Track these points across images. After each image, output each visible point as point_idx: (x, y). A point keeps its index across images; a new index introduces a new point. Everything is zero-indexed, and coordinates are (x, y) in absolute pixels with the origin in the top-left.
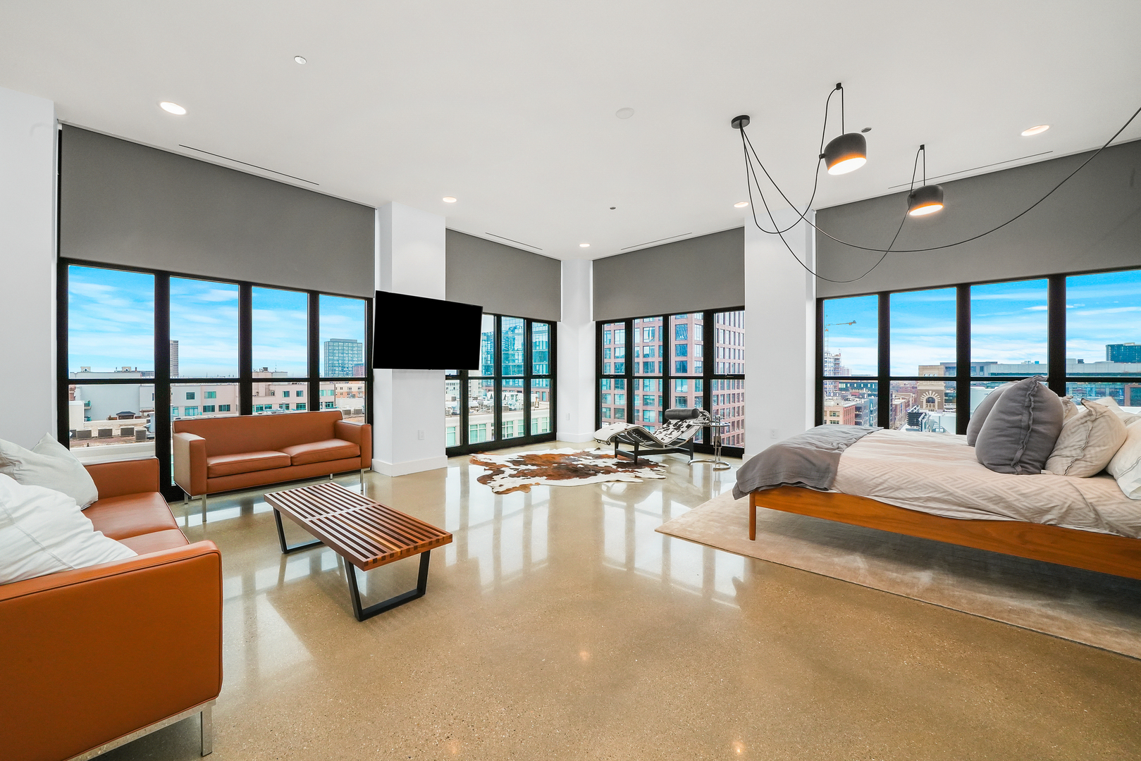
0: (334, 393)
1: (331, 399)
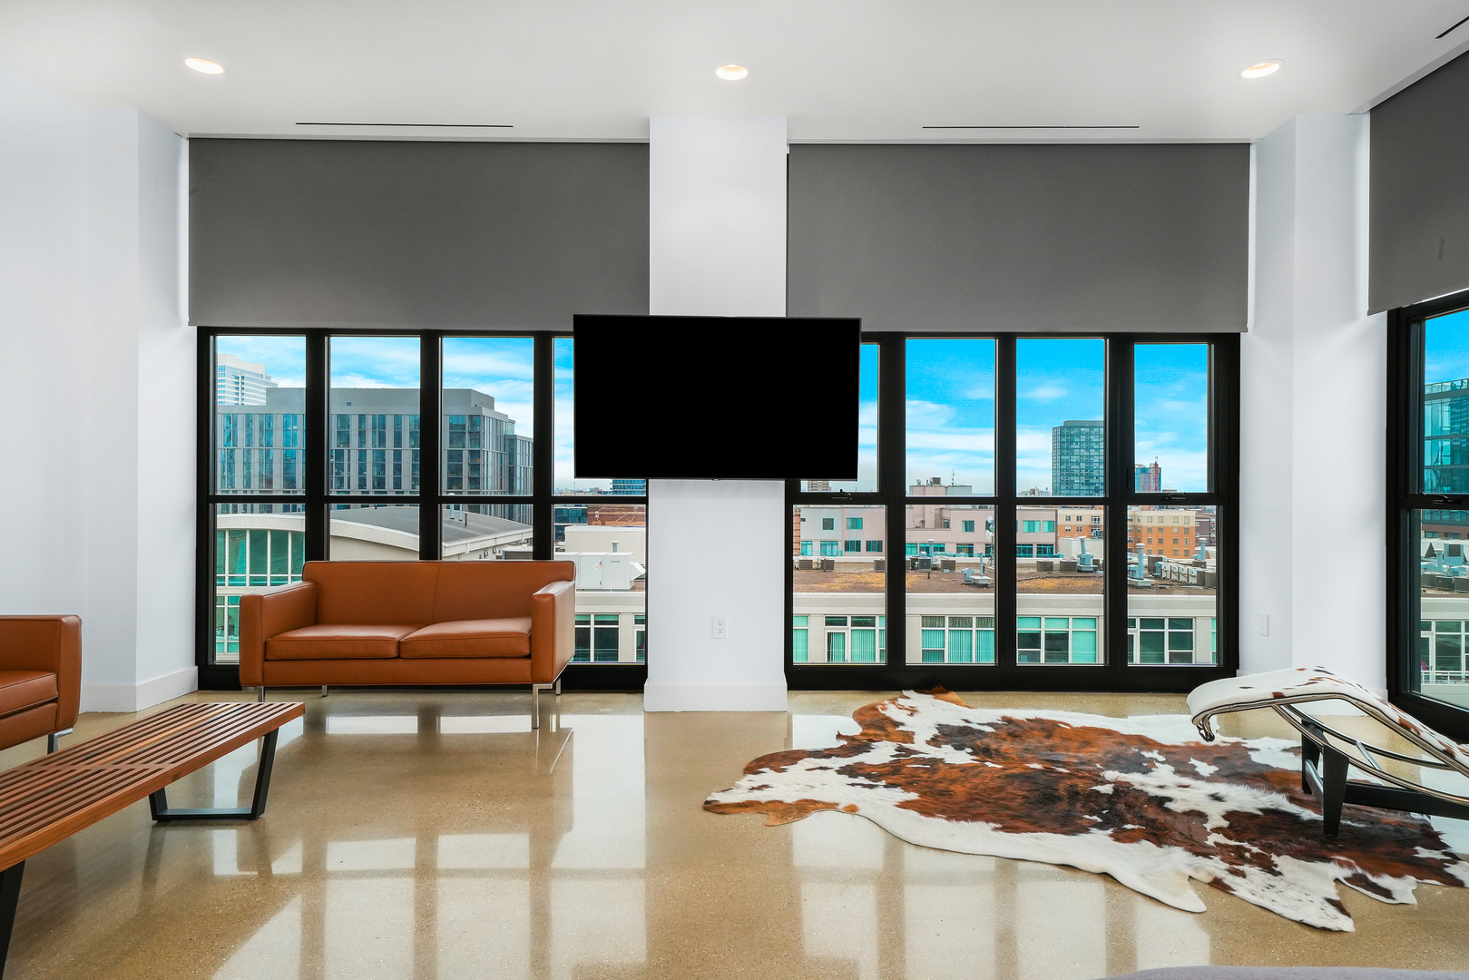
0: (1054, 526)
1: (1049, 538)
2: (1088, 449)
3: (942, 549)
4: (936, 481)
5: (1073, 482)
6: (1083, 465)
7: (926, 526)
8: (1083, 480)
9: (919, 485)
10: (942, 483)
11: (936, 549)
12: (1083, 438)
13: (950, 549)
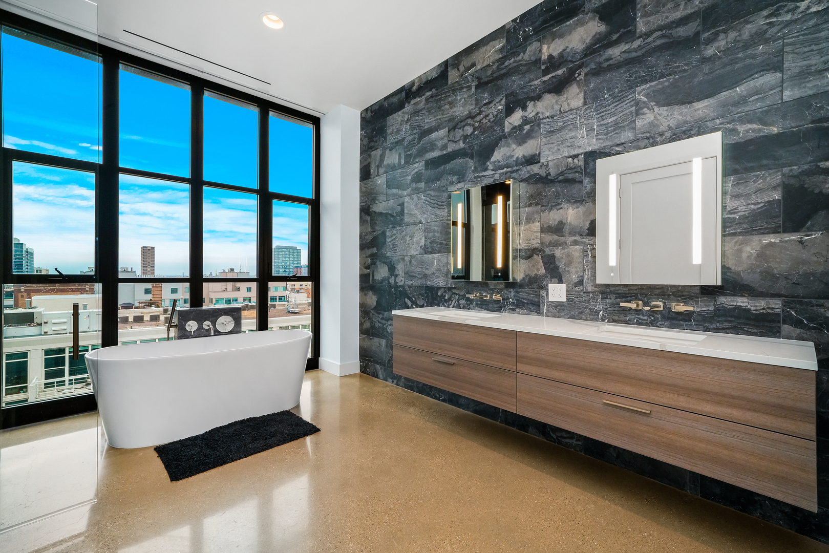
2: (285, 258)
3: (236, 300)
4: (232, 270)
5: (279, 271)
6: (283, 264)
7: (228, 290)
8: (283, 270)
9: (224, 272)
10: (235, 271)
11: (233, 300)
12: (283, 253)
13: (240, 300)
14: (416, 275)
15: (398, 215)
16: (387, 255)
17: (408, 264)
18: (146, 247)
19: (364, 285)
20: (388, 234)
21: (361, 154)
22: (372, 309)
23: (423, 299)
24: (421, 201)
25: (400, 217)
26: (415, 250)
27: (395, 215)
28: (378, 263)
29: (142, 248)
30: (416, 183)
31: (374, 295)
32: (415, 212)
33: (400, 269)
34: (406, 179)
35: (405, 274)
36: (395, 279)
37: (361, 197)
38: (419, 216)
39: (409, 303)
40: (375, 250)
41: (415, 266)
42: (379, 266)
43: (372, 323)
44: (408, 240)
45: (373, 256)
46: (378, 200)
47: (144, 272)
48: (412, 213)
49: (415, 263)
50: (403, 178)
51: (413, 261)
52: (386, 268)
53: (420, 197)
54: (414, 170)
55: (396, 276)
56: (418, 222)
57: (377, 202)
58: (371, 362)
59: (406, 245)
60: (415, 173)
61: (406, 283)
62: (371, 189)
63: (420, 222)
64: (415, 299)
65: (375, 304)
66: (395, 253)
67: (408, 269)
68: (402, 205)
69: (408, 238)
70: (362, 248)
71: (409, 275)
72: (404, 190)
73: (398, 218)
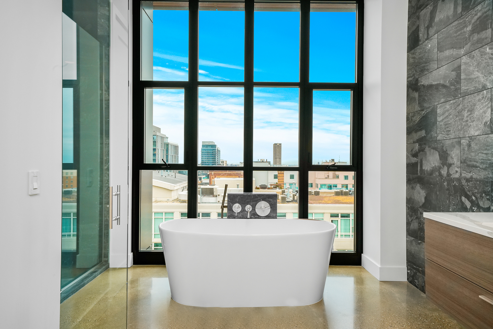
3: (336, 186)
11: (334, 186)
13: (339, 186)
14: (478, 165)
15: (452, 84)
16: (438, 138)
17: (466, 149)
18: (276, 144)
19: (411, 176)
20: (439, 111)
21: (409, 18)
22: (420, 207)
23: (488, 199)
24: (487, 57)
25: (454, 85)
26: (476, 128)
27: (448, 85)
28: (427, 149)
29: (274, 145)
30: (478, 33)
31: (422, 189)
32: (477, 74)
33: (455, 156)
34: (464, 32)
35: (461, 162)
36: (448, 169)
37: (408, 70)
38: (482, 80)
39: (468, 204)
40: (423, 133)
41: (475, 152)
42: (428, 153)
43: (420, 224)
44: (466, 115)
45: (422, 141)
46: (428, 70)
47: (275, 163)
48: (473, 76)
49: (476, 147)
50: (459, 33)
51: (473, 145)
52: (437, 156)
53: (484, 52)
54: (476, 15)
55: (449, 166)
56: (481, 87)
57: (426, 73)
58: (420, 272)
59: (464, 124)
60: (478, 19)
61: (463, 175)
62: (420, 58)
63: (484, 88)
64: (477, 198)
65: (423, 200)
66: (448, 135)
67: (465, 156)
68: (458, 69)
69: (466, 114)
70: (410, 131)
71: (467, 164)
72: (460, 48)
73: (452, 87)
